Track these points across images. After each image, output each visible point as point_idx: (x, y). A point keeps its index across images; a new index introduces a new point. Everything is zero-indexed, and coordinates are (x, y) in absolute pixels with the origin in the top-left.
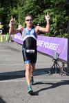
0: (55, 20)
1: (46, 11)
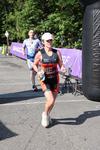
1: (51, 16)
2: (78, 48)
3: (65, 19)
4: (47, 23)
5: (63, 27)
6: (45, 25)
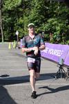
5: (59, 28)
6: (45, 27)
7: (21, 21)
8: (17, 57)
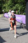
0: (19, 8)
1: (16, 5)
2: (24, 15)
3: (20, 6)
4: (15, 7)
5: (20, 8)
6: (14, 8)
7: (4, 5)
8: (4, 20)
